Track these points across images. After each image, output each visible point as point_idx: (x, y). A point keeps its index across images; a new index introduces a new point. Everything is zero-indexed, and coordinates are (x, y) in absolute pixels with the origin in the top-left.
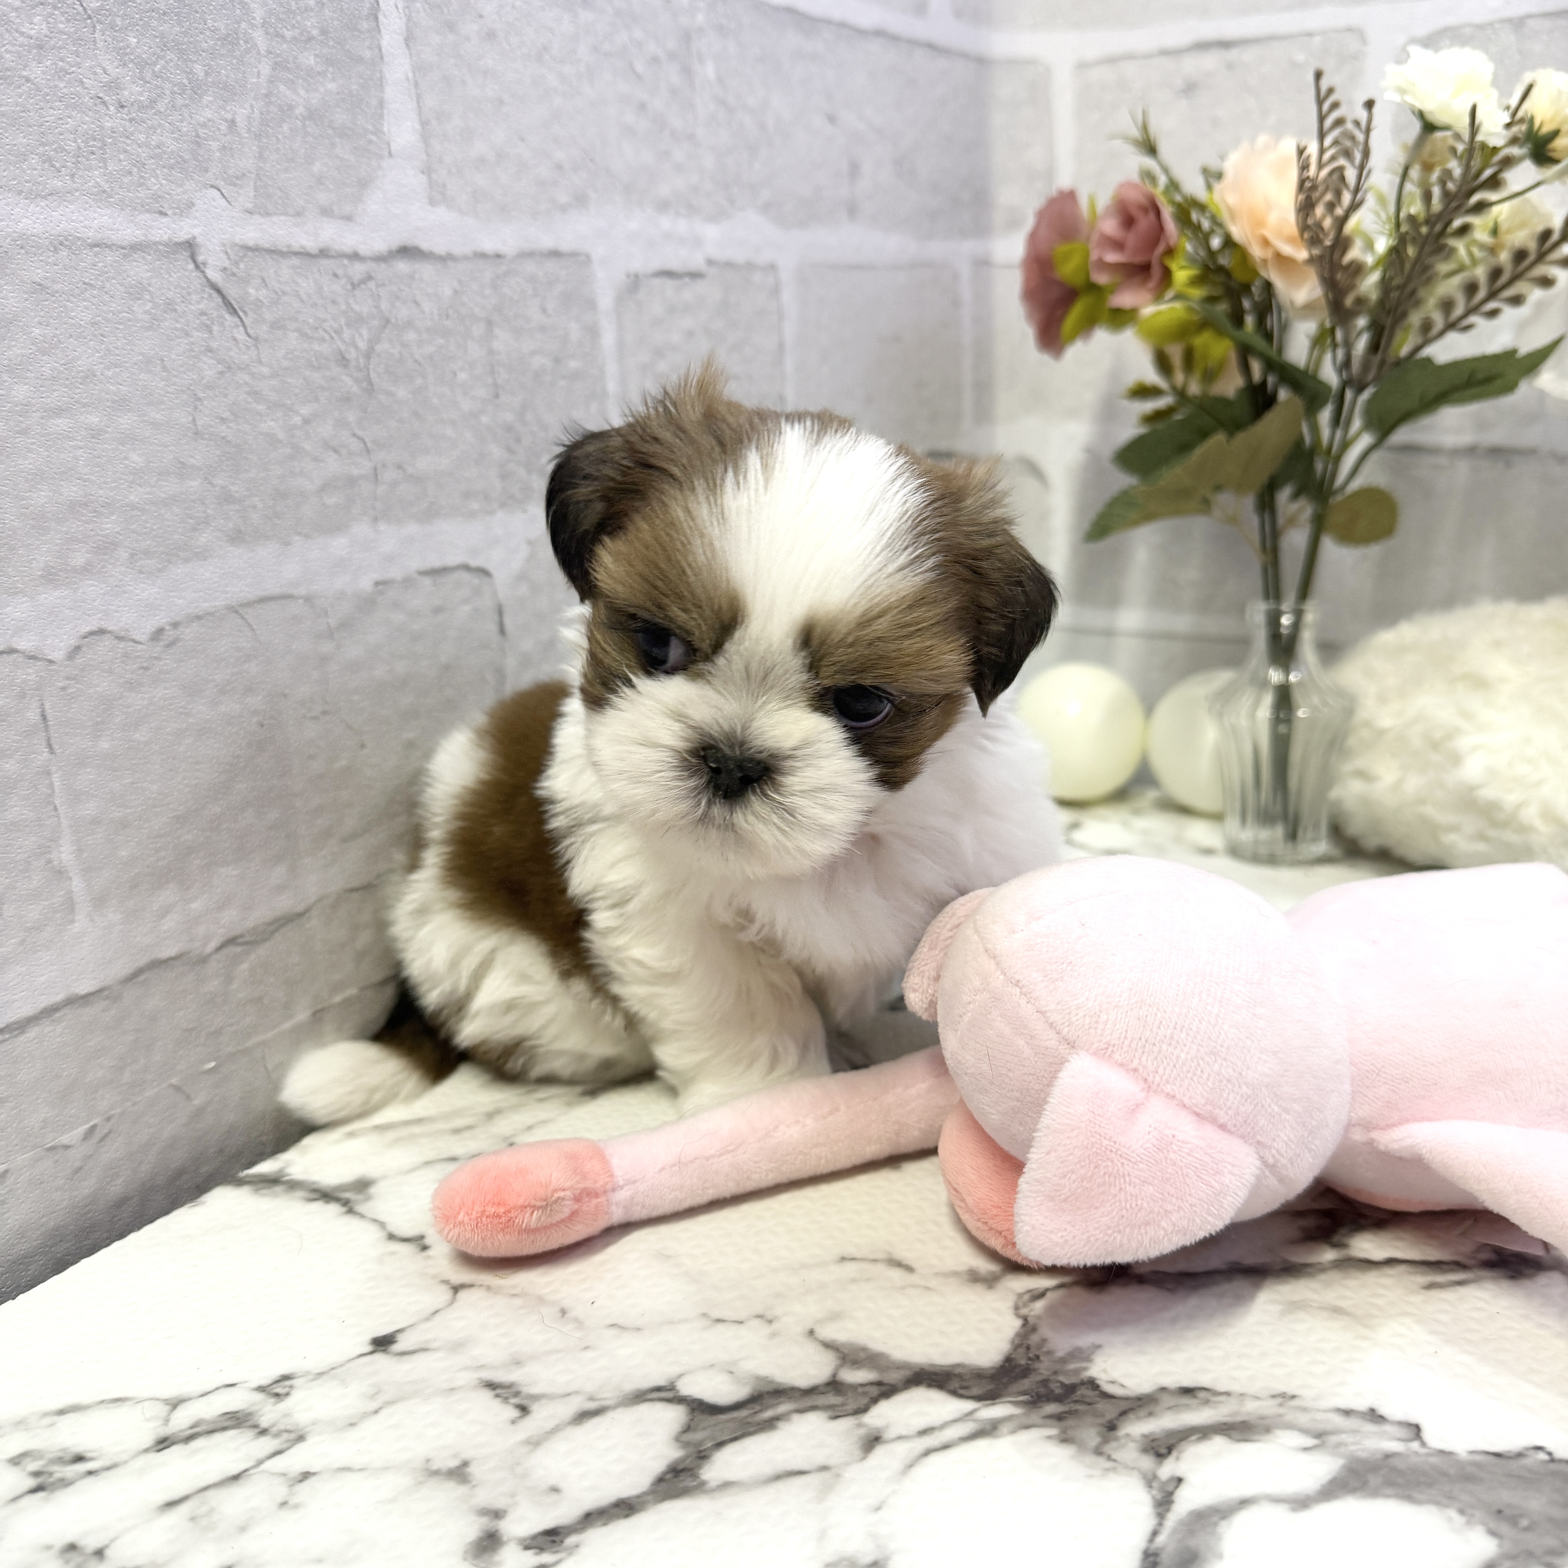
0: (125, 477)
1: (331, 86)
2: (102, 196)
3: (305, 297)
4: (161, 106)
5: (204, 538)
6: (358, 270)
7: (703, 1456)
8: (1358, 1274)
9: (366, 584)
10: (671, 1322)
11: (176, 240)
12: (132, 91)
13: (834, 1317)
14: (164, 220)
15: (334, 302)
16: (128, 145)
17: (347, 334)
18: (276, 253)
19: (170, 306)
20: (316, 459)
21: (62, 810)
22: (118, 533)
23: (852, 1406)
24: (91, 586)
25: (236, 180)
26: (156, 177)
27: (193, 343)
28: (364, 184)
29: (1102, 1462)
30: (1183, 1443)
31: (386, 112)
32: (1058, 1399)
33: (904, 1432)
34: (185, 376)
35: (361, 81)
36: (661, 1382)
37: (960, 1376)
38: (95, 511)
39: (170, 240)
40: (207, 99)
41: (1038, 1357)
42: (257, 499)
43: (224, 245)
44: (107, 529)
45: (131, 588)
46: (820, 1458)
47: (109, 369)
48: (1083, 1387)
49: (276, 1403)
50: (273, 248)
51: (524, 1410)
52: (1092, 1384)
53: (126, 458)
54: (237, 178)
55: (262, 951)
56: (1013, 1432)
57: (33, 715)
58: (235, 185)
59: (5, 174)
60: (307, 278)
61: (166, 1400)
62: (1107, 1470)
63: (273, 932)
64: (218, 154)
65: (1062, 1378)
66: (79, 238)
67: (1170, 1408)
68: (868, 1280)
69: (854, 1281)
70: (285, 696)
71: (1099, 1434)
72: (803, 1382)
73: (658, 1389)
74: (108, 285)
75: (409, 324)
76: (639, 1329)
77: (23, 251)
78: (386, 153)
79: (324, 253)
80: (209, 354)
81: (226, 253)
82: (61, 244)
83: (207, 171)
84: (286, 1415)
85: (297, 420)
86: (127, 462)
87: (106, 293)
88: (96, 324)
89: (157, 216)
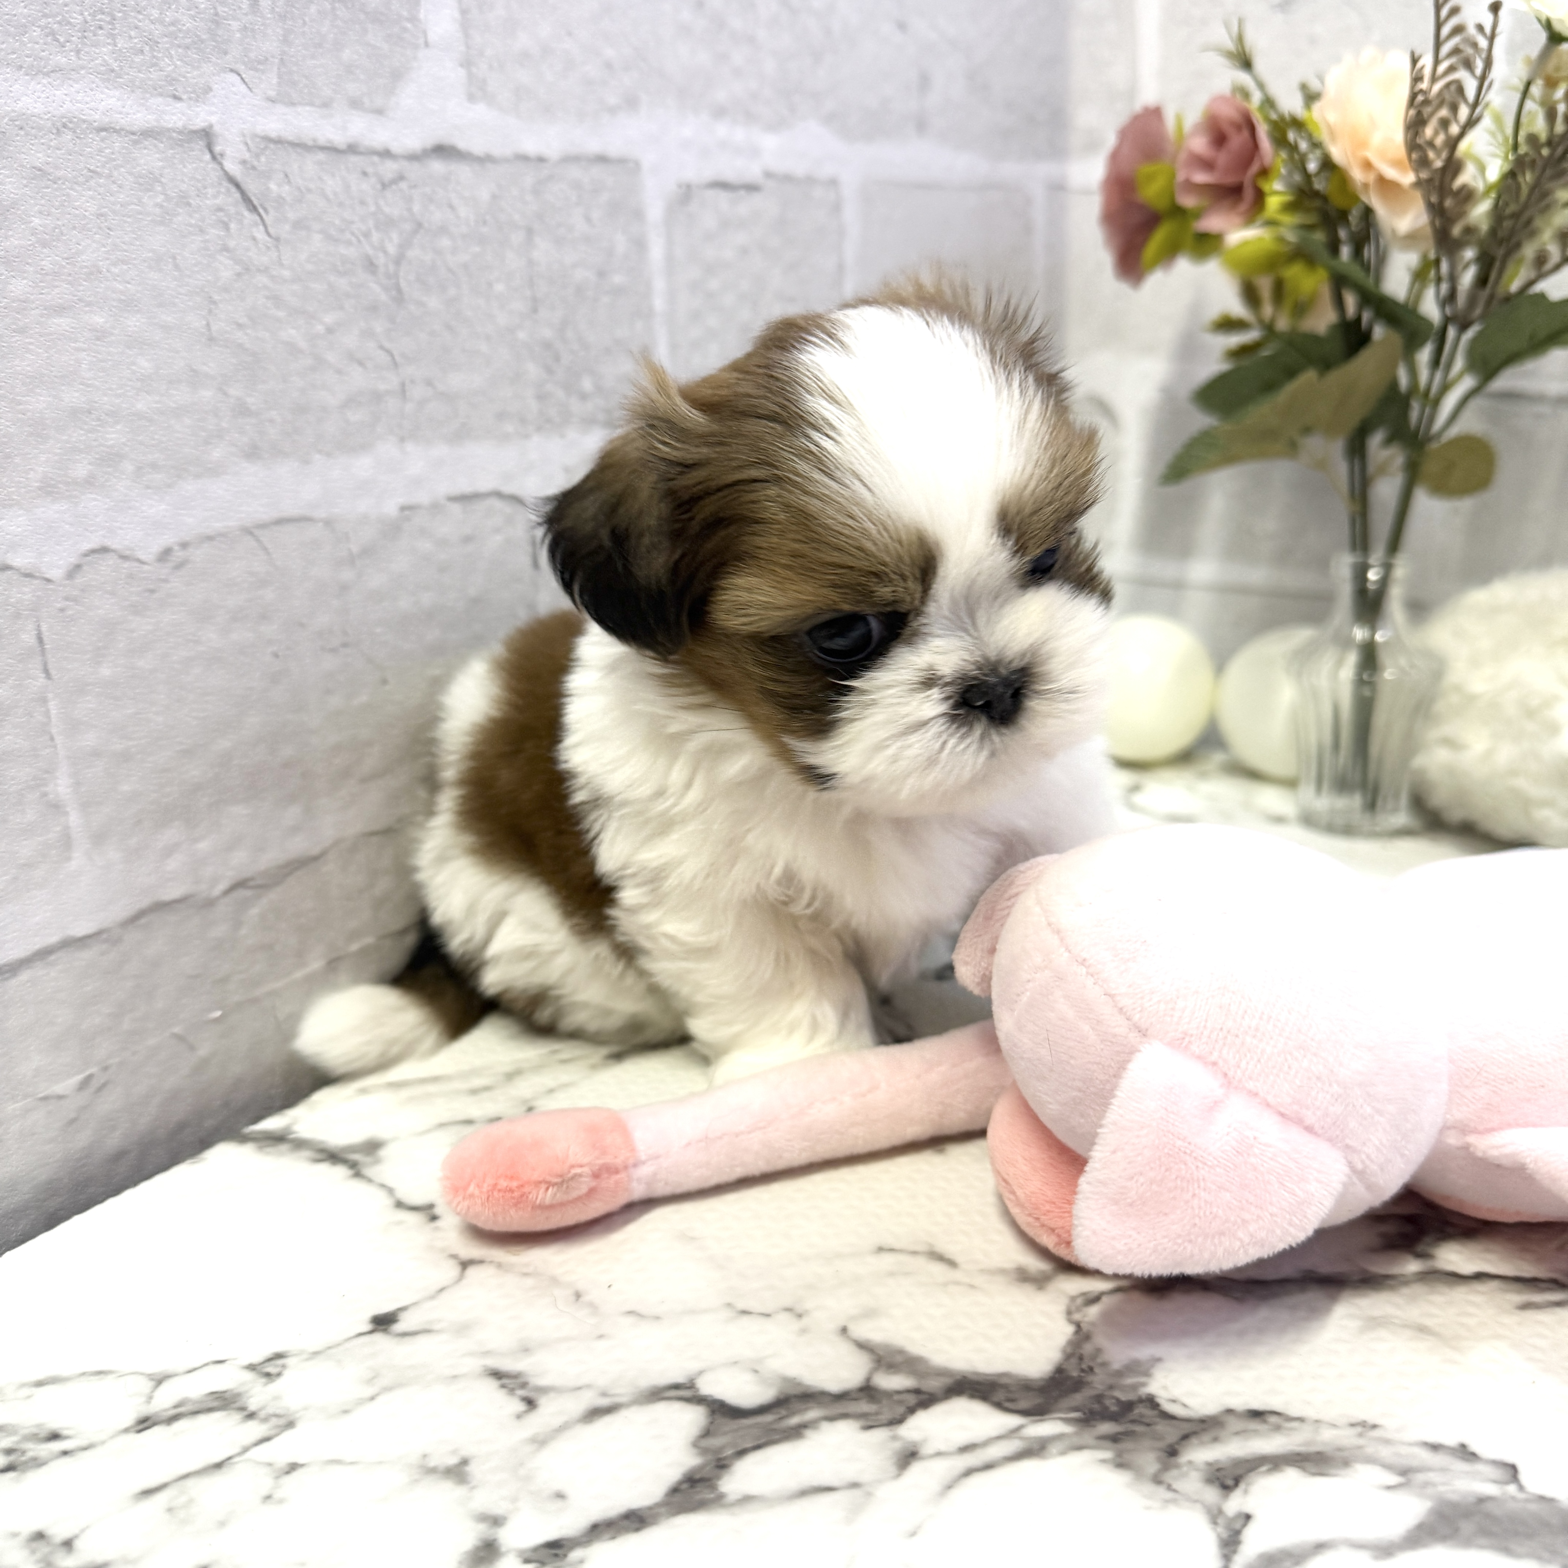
0: (130, 383)
2: (110, 75)
3: (331, 197)
5: (217, 453)
7: (722, 1465)
8: (1444, 1289)
9: (391, 508)
10: (693, 1312)
11: (191, 127)
13: (870, 1313)
14: (179, 105)
15: (363, 203)
16: (140, 21)
17: (375, 238)
18: (301, 146)
19: (184, 200)
20: (339, 372)
21: (59, 740)
22: (124, 444)
23: (886, 1416)
24: (95, 500)
25: (259, 64)
26: (171, 57)
27: (206, 241)
28: (397, 76)
29: (1162, 1492)
30: (1252, 1474)
32: (1113, 1417)
33: (943, 1448)
34: (199, 276)
36: (680, 1379)
37: (1005, 1387)
38: (99, 420)
39: (185, 127)
41: (1091, 1369)
42: (274, 413)
43: (244, 136)
44: (112, 439)
45: (137, 504)
46: (850, 1473)
47: (115, 264)
48: (1141, 1405)
49: (266, 1384)
50: (296, 141)
51: (531, 1403)
52: (1151, 1402)
53: (134, 364)
54: (259, 62)
55: (273, 895)
56: (1063, 1453)
57: (28, 638)
58: (256, 70)
59: (4, 46)
60: (333, 175)
61: (149, 1375)
62: (1167, 1501)
63: (287, 875)
64: (238, 35)
65: (1118, 1394)
66: (84, 121)
67: (1237, 1433)
68: (907, 1274)
69: (892, 1274)
70: (302, 625)
71: (1159, 1459)
72: (834, 1386)
73: (676, 1387)
74: (115, 173)
75: (443, 230)
76: (657, 1318)
77: (22, 133)
78: (421, 41)
79: (352, 149)
80: (225, 253)
81: (246, 144)
82: (65, 126)
83: (226, 53)
84: (276, 1398)
85: (320, 328)
86: (134, 368)
87: (114, 182)
88: (102, 215)
89: (170, 100)
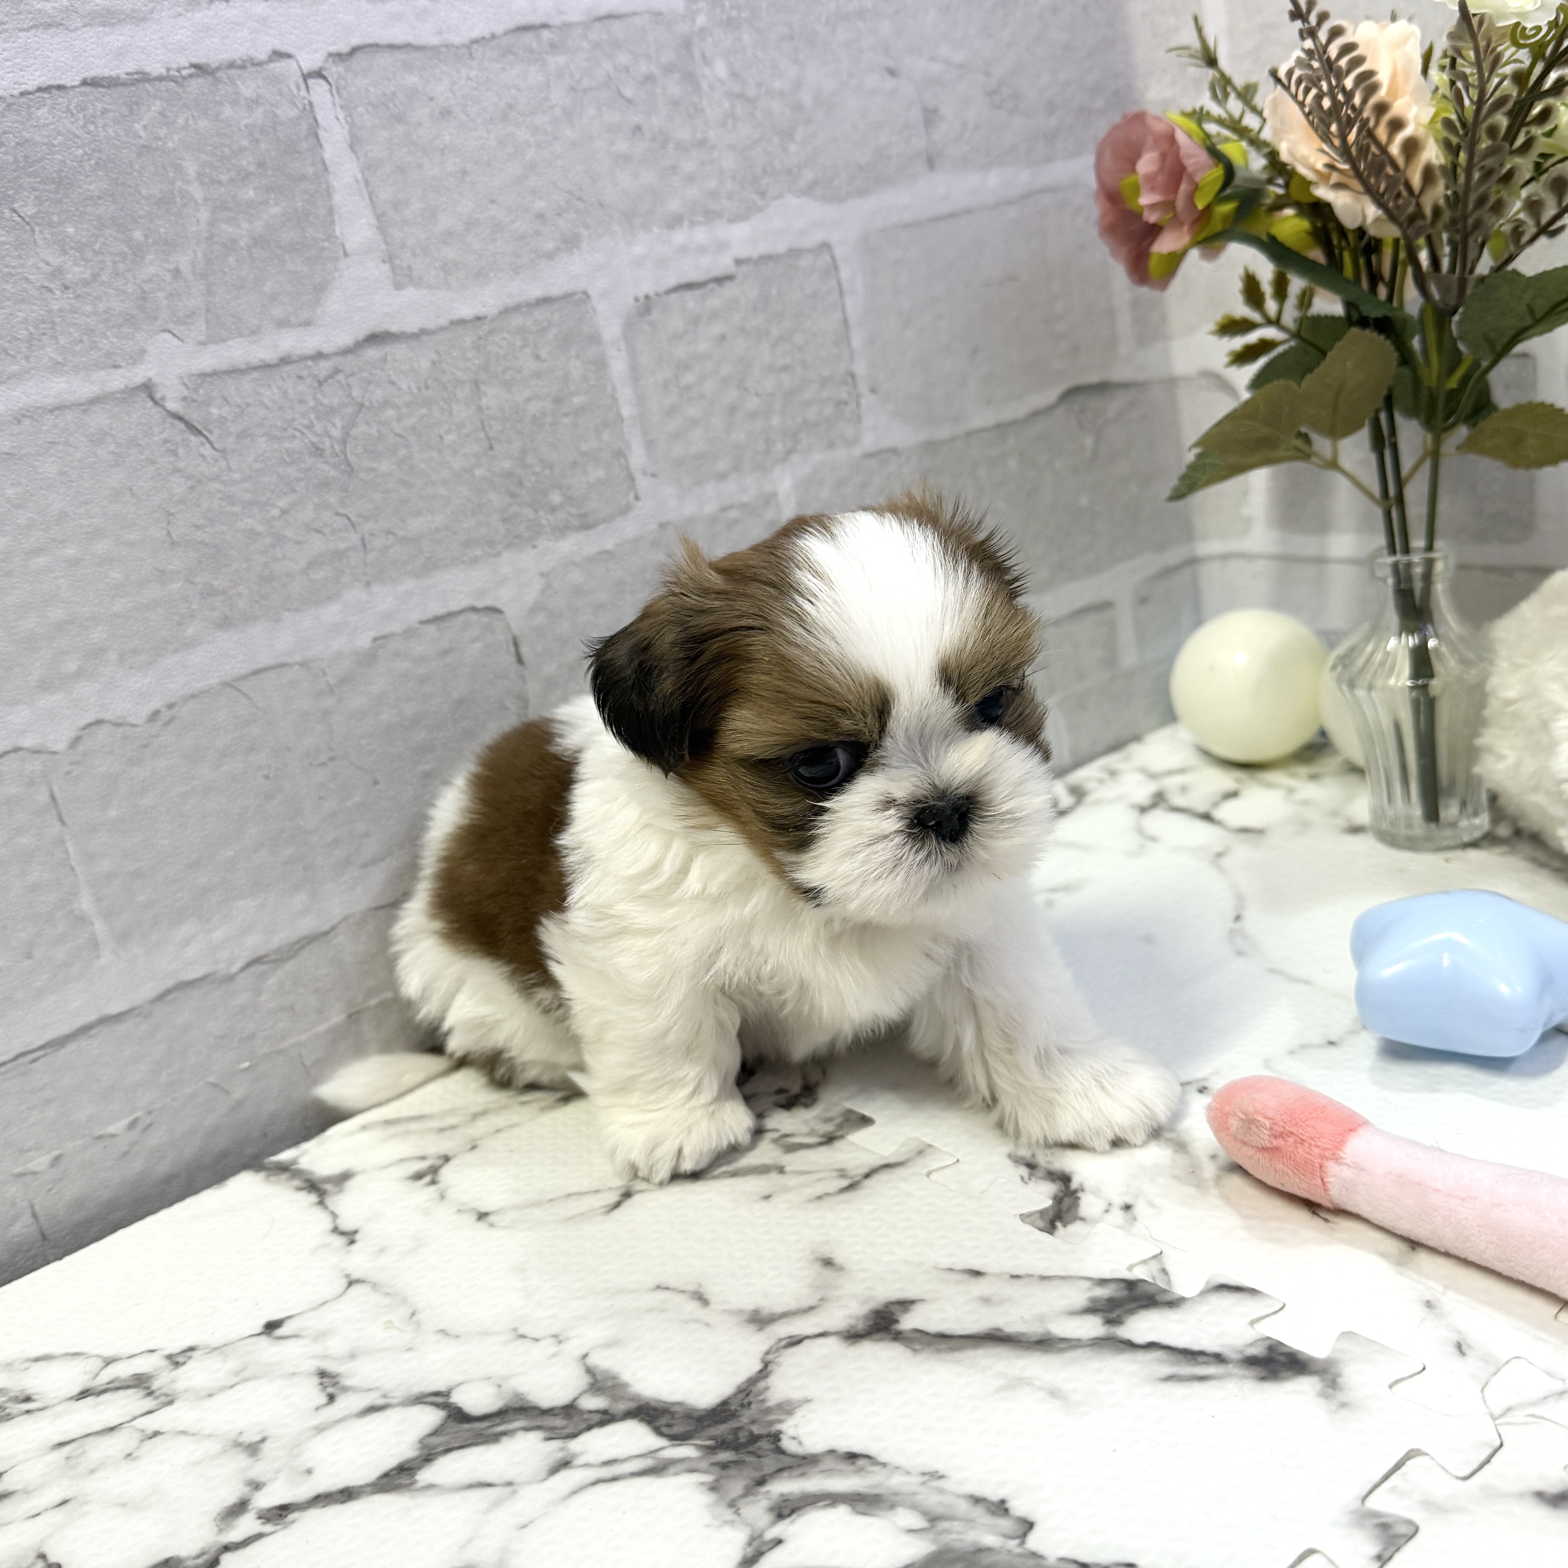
0: (105, 593)
1: (276, 210)
2: (56, 367)
3: (270, 404)
4: (104, 277)
5: (191, 630)
6: (324, 367)
7: (430, 1459)
9: (364, 641)
10: (485, 1333)
11: (131, 386)
12: (76, 272)
13: (610, 1344)
14: (119, 372)
15: (302, 402)
16: (76, 319)
17: (318, 427)
18: (235, 372)
19: (133, 442)
20: (298, 543)
21: (78, 869)
22: (106, 639)
23: (568, 1431)
24: (86, 686)
25: (188, 319)
26: (107, 337)
27: (160, 469)
28: (320, 289)
29: (729, 1514)
30: (809, 1508)
31: (336, 217)
32: (737, 1448)
33: (593, 1460)
34: (156, 498)
35: (307, 197)
36: (441, 1387)
38: (81, 626)
39: (126, 387)
40: (150, 257)
41: (749, 1404)
42: (241, 588)
43: (181, 378)
44: (95, 638)
45: (124, 683)
46: (513, 1474)
47: (80, 507)
48: (765, 1439)
49: (173, 1371)
50: (231, 369)
51: (331, 1399)
52: (776, 1437)
53: (106, 577)
54: (188, 317)
55: (290, 966)
57: (43, 798)
58: (186, 324)
60: (270, 386)
61: (105, 1359)
62: (726, 1522)
63: (301, 949)
64: (165, 302)
65: (754, 1428)
66: (40, 408)
70: (289, 749)
71: (743, 1486)
72: (547, 1403)
73: (439, 1394)
74: (71, 439)
75: (386, 403)
76: (457, 1337)
78: (341, 253)
79: (285, 361)
80: (177, 474)
81: (185, 384)
82: (24, 416)
83: (155, 319)
84: (172, 1382)
85: (275, 512)
86: (107, 580)
87: (70, 446)
88: (64, 473)
89: (112, 370)
